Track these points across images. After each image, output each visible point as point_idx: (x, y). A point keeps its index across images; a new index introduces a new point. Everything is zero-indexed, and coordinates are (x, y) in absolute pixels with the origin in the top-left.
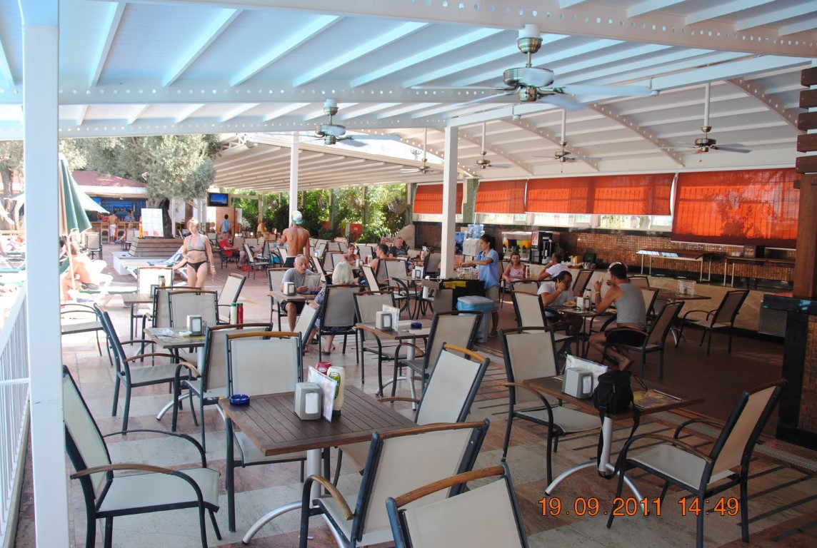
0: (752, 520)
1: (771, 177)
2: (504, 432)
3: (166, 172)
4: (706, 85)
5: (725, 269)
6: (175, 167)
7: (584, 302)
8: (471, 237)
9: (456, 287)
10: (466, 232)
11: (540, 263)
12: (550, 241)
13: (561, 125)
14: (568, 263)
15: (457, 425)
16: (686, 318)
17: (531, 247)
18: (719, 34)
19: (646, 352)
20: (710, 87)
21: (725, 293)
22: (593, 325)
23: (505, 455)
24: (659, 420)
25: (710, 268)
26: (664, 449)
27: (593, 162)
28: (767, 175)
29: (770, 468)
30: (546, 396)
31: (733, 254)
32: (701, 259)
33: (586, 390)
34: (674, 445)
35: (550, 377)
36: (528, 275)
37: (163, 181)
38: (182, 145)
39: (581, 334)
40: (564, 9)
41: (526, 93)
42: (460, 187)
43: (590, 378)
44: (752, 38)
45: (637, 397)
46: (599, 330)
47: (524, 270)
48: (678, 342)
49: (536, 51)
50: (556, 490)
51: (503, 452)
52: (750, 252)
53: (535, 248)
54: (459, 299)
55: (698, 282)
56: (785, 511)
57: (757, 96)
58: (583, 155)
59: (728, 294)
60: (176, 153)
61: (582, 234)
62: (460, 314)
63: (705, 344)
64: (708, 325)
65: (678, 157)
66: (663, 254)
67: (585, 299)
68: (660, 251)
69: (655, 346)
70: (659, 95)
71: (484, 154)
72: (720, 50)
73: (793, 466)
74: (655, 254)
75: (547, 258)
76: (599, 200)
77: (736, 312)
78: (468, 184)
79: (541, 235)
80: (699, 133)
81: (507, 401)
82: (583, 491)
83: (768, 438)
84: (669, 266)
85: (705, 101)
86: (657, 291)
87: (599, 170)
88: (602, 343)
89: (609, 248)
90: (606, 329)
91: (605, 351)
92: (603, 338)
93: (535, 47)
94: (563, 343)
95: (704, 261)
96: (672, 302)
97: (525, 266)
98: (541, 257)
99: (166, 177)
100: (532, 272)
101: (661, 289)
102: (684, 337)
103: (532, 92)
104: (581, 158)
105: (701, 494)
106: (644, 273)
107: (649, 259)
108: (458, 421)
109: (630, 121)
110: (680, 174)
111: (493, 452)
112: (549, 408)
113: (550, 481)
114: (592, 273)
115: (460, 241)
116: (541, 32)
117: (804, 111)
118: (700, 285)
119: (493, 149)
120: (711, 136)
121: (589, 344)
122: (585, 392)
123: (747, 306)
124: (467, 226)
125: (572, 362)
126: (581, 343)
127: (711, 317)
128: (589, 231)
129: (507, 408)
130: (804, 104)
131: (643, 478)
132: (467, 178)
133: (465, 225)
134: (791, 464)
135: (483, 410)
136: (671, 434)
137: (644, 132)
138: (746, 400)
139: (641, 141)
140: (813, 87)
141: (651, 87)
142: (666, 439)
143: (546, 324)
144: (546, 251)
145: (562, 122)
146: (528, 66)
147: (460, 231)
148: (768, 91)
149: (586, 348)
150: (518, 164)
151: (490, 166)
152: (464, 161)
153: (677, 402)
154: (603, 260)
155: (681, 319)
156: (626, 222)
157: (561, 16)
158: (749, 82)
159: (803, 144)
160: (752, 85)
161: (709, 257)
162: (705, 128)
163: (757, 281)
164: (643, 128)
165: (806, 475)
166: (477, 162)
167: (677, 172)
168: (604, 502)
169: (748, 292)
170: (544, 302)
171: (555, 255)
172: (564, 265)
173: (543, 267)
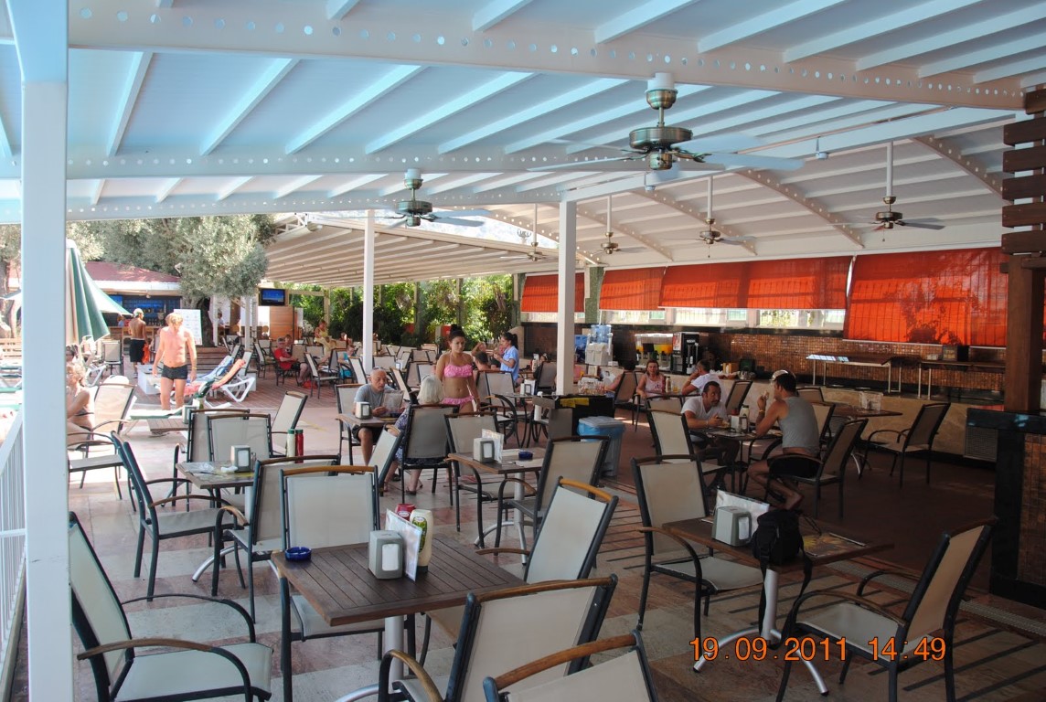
0: (961, 700)
1: (972, 259)
2: (640, 590)
3: (205, 262)
4: (887, 145)
5: (919, 377)
6: (217, 256)
7: (740, 423)
8: (596, 341)
9: (577, 406)
10: (589, 335)
11: (684, 373)
12: (697, 344)
13: (706, 197)
14: (720, 373)
15: (578, 582)
16: (871, 440)
17: (672, 352)
18: (899, 82)
19: (820, 484)
20: (893, 147)
21: (921, 407)
22: (753, 451)
23: (641, 621)
24: (838, 572)
25: (900, 375)
26: (845, 608)
27: (749, 243)
28: (968, 256)
29: (984, 632)
30: (691, 543)
31: (929, 357)
32: (888, 364)
33: (743, 535)
34: (858, 604)
35: (698, 519)
36: (669, 389)
37: (201, 274)
38: (225, 228)
40: (706, 52)
41: (658, 159)
42: (580, 278)
43: (747, 520)
44: (940, 87)
45: (809, 543)
46: (760, 459)
47: (664, 382)
48: (862, 470)
49: (670, 106)
50: (708, 664)
51: (639, 617)
52: (950, 355)
53: (677, 354)
54: (580, 421)
55: (886, 394)
56: (1005, 688)
57: (953, 157)
58: (736, 234)
59: (924, 408)
60: (218, 238)
61: (737, 336)
62: (582, 440)
63: (896, 473)
64: (899, 448)
65: (855, 235)
66: (841, 358)
67: (741, 419)
68: (836, 355)
69: (832, 477)
70: (829, 158)
71: (610, 235)
72: (901, 101)
73: (1012, 629)
74: (831, 359)
76: (753, 296)
77: (935, 432)
78: (591, 273)
79: (685, 337)
80: (880, 204)
81: (643, 550)
83: (978, 592)
84: (848, 375)
85: (887, 164)
86: (833, 406)
87: (756, 254)
88: (765, 474)
89: (771, 353)
90: (769, 456)
91: (768, 483)
92: (764, 467)
93: (669, 101)
94: (714, 475)
95: (892, 366)
96: (852, 420)
97: (665, 377)
98: (685, 366)
99: (205, 268)
100: (674, 384)
101: (838, 404)
102: (869, 465)
103: (665, 158)
104: (733, 238)
105: (893, 668)
106: (816, 383)
107: (822, 366)
108: (579, 577)
109: (794, 191)
110: (859, 257)
111: (626, 617)
112: (696, 559)
114: (749, 386)
115: (581, 346)
116: (676, 82)
117: (1008, 176)
118: (887, 398)
119: (622, 228)
120: (895, 208)
121: (748, 476)
122: (741, 538)
123: (950, 423)
124: (590, 327)
125: (725, 500)
126: (737, 474)
127: (903, 439)
128: (746, 331)
129: (642, 561)
130: (1009, 168)
132: (590, 266)
133: (588, 326)
134: (1010, 626)
135: (611, 563)
136: (853, 590)
137: (812, 205)
138: (947, 544)
139: (810, 215)
140: (1019, 147)
141: (818, 149)
142: (847, 596)
143: (691, 451)
144: (692, 358)
145: (708, 194)
146: (660, 125)
147: (581, 334)
148: (966, 152)
149: (744, 482)
150: (653, 247)
151: (618, 250)
152: (585, 245)
153: (860, 548)
154: (763, 367)
155: (865, 441)
156: (791, 319)
157: (700, 62)
158: (941, 140)
159: (1010, 217)
160: (945, 144)
161: (899, 361)
162: (889, 199)
163: (961, 391)
164: (811, 200)
165: (1029, 641)
166: (602, 245)
167: (855, 254)
168: (769, 680)
169: (949, 405)
170: (690, 422)
171: (702, 363)
172: (713, 375)
173: (687, 378)
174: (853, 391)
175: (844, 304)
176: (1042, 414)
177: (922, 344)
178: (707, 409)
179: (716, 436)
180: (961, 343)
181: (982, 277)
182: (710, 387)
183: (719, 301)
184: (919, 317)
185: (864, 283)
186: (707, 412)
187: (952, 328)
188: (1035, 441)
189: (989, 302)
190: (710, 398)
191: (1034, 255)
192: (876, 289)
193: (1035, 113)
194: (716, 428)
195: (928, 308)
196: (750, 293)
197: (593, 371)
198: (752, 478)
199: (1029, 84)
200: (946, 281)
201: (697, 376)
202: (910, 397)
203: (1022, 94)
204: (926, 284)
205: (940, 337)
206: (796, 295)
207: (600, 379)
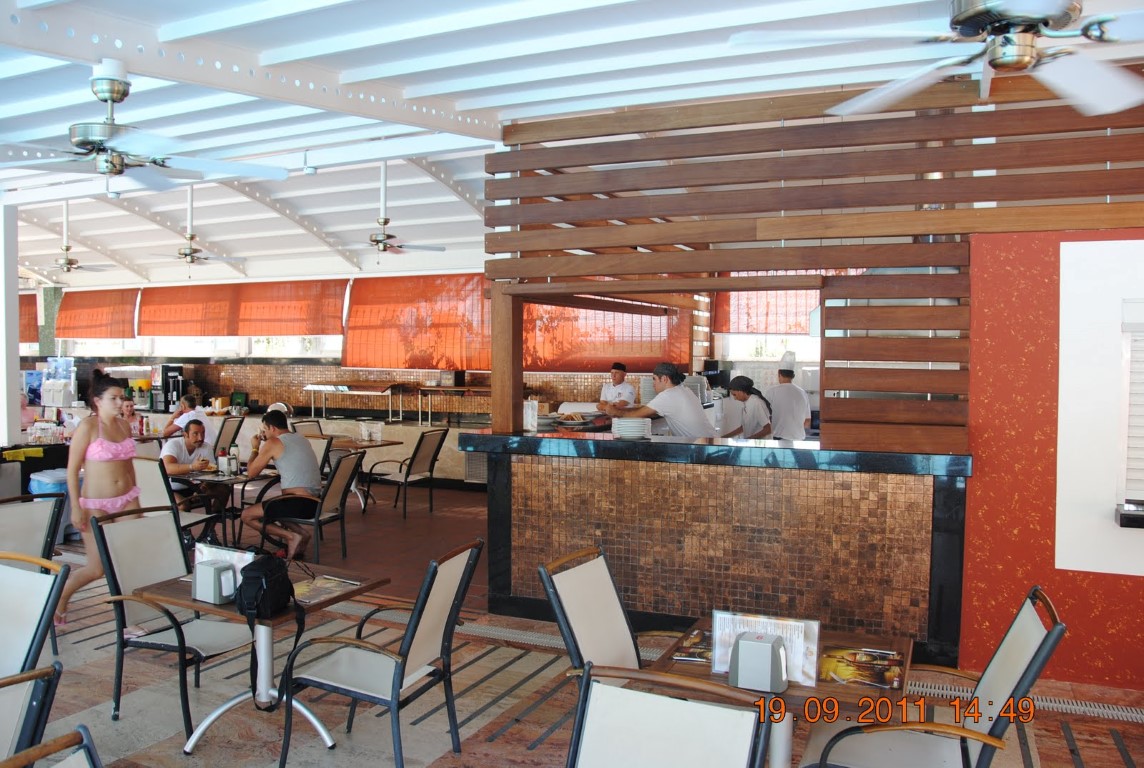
0: (463, 723)
1: (465, 284)
2: (113, 672)
4: (381, 164)
5: (419, 403)
7: (229, 464)
8: (54, 378)
9: (26, 458)
10: (45, 371)
11: (166, 411)
12: (180, 378)
13: (186, 210)
14: (209, 409)
15: (24, 675)
16: (374, 471)
17: (152, 388)
18: (383, 100)
19: (320, 524)
20: (386, 166)
21: (419, 435)
22: (246, 495)
23: (117, 708)
24: (345, 615)
25: (401, 403)
26: (345, 653)
27: (238, 264)
28: (462, 280)
29: (484, 651)
30: (172, 608)
31: (428, 384)
32: (388, 392)
33: (228, 590)
34: (358, 647)
35: (175, 579)
36: (148, 431)
39: (227, 510)
40: (165, 42)
41: (107, 161)
42: (28, 301)
43: (231, 573)
44: (424, 110)
45: (301, 590)
46: (253, 502)
47: (141, 422)
48: (366, 504)
49: (121, 100)
50: (200, 743)
51: (113, 705)
52: (448, 380)
53: (157, 390)
54: (32, 476)
55: (387, 423)
56: (502, 701)
57: (445, 182)
58: (223, 252)
59: (423, 436)
61: (227, 367)
62: (35, 500)
63: (400, 504)
64: (401, 478)
65: (352, 257)
66: (340, 388)
67: (229, 459)
68: (335, 384)
69: (334, 514)
70: (317, 175)
71: (68, 249)
72: (387, 121)
73: (509, 644)
74: (330, 388)
75: (177, 403)
76: (244, 320)
77: (435, 459)
78: (46, 294)
79: (166, 370)
80: (374, 225)
81: (113, 625)
82: (241, 736)
83: (479, 614)
84: (348, 405)
85: (380, 184)
86: (331, 439)
87: (246, 275)
88: (259, 519)
89: (266, 384)
90: (264, 499)
92: (259, 511)
93: (120, 95)
94: (203, 525)
95: (392, 394)
96: (353, 451)
97: (142, 417)
98: (167, 403)
100: (154, 425)
101: (336, 437)
102: (372, 498)
103: (117, 161)
104: (219, 258)
105: (394, 706)
106: (316, 415)
107: (321, 397)
108: (23, 670)
109: (285, 207)
110: (356, 281)
111: (97, 708)
112: (177, 626)
113: (190, 732)
114: (241, 422)
115: (35, 385)
116: (129, 72)
117: (489, 204)
118: (389, 427)
119: (83, 241)
120: (390, 229)
121: (242, 523)
122: (225, 594)
123: (450, 449)
124: (46, 361)
125: (204, 553)
126: (229, 522)
127: (405, 468)
128: (241, 361)
129: (114, 637)
130: (490, 197)
131: (324, 699)
132: (43, 286)
133: (43, 359)
134: (506, 642)
135: (77, 645)
136: (353, 633)
137: (306, 223)
138: (435, 572)
139: (302, 235)
140: (498, 176)
141: (305, 163)
142: (348, 641)
143: (172, 500)
144: (175, 393)
145: (187, 205)
146: (109, 122)
147: (34, 369)
148: (458, 177)
149: (237, 530)
150: (124, 265)
151: (79, 267)
152: (35, 261)
153: (355, 587)
154: (257, 401)
155: (367, 474)
156: (287, 346)
157: (160, 53)
158: (434, 163)
159: (493, 244)
160: (437, 167)
161: (400, 388)
162: (382, 221)
163: (460, 415)
164: (304, 217)
165: (523, 651)
166: (56, 261)
167: (352, 277)
168: (271, 745)
169: (447, 431)
170: (170, 468)
171: (186, 399)
172: (200, 412)
173: (169, 417)
174: (353, 422)
175: (340, 329)
176: (525, 434)
177: (421, 370)
178: (191, 452)
179: (202, 481)
180: (457, 369)
181: (475, 301)
182: (192, 427)
183: (208, 328)
184: (417, 343)
185: (361, 308)
186: (190, 454)
187: (448, 354)
188: (521, 461)
189: (482, 327)
190: (192, 439)
191: (513, 281)
192: (373, 314)
193: (511, 145)
194: (201, 472)
195: (426, 333)
196: (241, 317)
197: (51, 414)
198: (247, 524)
199: (506, 118)
200: (442, 305)
201: (181, 413)
202: (412, 425)
203: (500, 126)
204: (424, 308)
205: (438, 363)
206: (291, 321)
207: (60, 422)
